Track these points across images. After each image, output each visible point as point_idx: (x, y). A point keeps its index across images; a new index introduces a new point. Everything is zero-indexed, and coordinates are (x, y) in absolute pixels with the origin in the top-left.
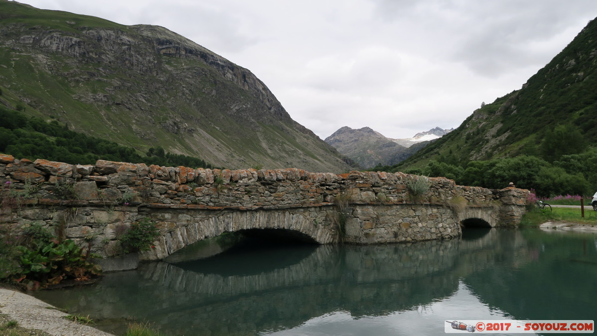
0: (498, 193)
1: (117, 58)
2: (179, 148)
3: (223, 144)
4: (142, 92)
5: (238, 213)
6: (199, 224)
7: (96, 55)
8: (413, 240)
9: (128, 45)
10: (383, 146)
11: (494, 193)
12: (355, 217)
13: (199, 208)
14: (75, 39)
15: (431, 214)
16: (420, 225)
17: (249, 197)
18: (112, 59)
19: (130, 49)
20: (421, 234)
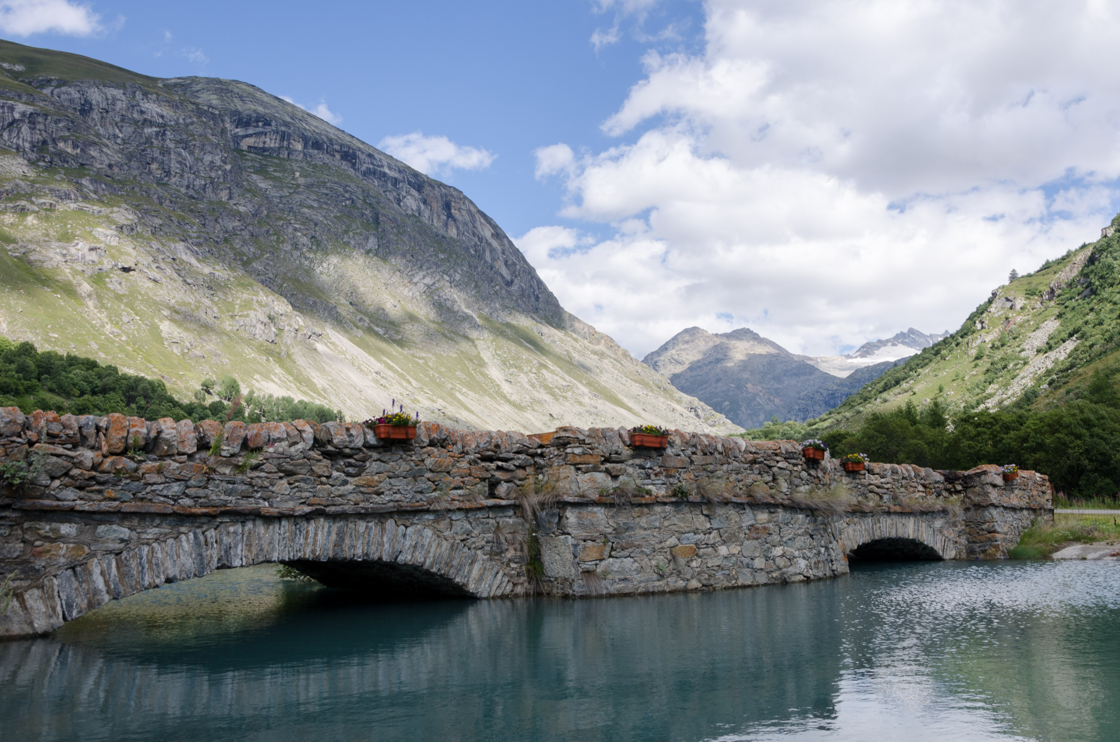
0: (958, 478)
1: (130, 157)
2: (280, 379)
3: (391, 368)
4: (190, 241)
5: (259, 522)
6: (153, 548)
7: (75, 146)
8: (703, 585)
9: (158, 125)
10: (785, 375)
11: (949, 479)
12: (564, 533)
13: (153, 510)
14: (20, 107)
15: (752, 525)
16: (723, 550)
17: (290, 484)
18: (117, 158)
19: (164, 134)
20: (727, 572)
